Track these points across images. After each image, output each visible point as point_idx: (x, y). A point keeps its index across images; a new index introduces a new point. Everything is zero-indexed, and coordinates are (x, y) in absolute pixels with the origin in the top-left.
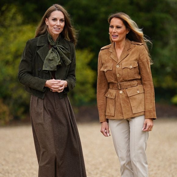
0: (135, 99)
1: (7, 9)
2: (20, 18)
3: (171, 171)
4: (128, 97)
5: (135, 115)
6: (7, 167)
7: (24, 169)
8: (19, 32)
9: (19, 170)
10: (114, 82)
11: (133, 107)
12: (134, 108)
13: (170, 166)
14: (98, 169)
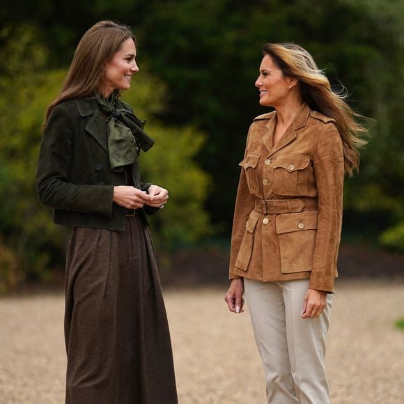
0: (291, 241)
1: (11, 33)
2: (40, 55)
3: (376, 397)
4: (276, 234)
5: (286, 278)
6: (11, 388)
7: (48, 391)
8: (40, 84)
9: (38, 393)
10: (257, 195)
11: (285, 258)
12: (285, 260)
13: (374, 386)
14: (214, 391)
